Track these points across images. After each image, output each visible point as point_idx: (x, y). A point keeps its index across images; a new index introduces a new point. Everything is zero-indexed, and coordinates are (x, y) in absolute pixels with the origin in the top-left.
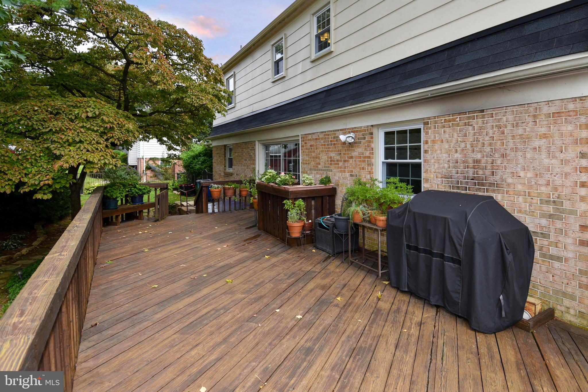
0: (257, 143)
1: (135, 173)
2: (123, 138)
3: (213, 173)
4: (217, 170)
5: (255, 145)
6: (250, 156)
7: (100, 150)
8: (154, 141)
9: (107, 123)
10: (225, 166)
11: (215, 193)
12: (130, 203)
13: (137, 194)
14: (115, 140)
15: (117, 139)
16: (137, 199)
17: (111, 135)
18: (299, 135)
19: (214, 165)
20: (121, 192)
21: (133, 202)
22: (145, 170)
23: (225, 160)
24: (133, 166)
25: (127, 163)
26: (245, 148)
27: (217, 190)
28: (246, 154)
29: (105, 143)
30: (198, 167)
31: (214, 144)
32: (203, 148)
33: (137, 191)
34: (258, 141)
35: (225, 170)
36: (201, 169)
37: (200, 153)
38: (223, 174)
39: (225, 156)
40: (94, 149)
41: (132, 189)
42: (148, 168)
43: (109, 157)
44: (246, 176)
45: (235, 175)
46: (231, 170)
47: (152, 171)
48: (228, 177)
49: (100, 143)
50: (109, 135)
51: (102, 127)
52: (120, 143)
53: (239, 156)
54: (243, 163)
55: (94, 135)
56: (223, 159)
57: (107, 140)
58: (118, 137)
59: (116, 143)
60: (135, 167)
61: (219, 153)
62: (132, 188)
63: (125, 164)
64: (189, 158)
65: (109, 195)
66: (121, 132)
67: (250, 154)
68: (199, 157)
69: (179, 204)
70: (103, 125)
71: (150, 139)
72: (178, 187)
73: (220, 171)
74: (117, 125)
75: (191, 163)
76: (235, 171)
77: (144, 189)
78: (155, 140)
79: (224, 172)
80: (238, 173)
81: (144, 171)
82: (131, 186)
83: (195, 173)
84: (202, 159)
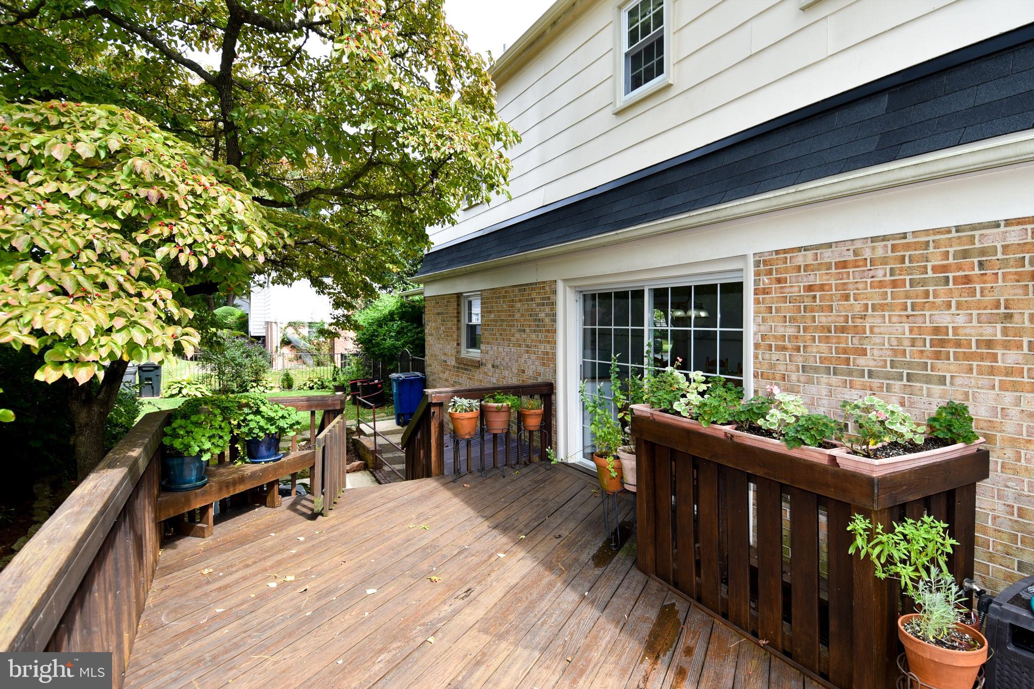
0: (560, 286)
1: (260, 354)
2: (210, 246)
3: (426, 358)
4: (437, 353)
5: (555, 292)
6: (535, 320)
7: (113, 288)
8: (303, 285)
9: (149, 185)
10: (458, 344)
11: (465, 422)
12: (243, 459)
13: (261, 434)
14: (181, 251)
15: (190, 246)
16: (263, 450)
17: (166, 232)
18: (744, 257)
19: (430, 340)
20: (214, 432)
21: (251, 457)
22: (279, 345)
23: (458, 329)
24: (258, 338)
25: (247, 332)
26: (520, 301)
27: (469, 415)
28: (522, 315)
29: (141, 261)
30: (389, 342)
31: (431, 291)
32: (397, 302)
33: (263, 423)
34: (565, 280)
35: (458, 352)
36: (396, 348)
37: (392, 314)
38: (452, 362)
39: (459, 321)
40: (87, 285)
41: (249, 418)
42: (286, 342)
43: (149, 319)
44: (523, 372)
45: (490, 366)
46: (474, 354)
47: (293, 347)
48: (466, 369)
49: (118, 262)
50: (156, 230)
51: (129, 197)
52: (200, 263)
53: (502, 321)
54: (512, 339)
55: (94, 228)
56: (454, 328)
57: (148, 248)
58: (190, 241)
59: (183, 263)
60: (261, 340)
61: (442, 313)
62: (247, 414)
63: (243, 333)
64: (370, 324)
65: (177, 444)
66: (204, 225)
67: (537, 315)
68: (390, 321)
69: (354, 428)
70: (133, 192)
71: (293, 280)
72: (346, 384)
73: (445, 354)
74: (190, 198)
75: (374, 335)
76: (487, 357)
77: (283, 417)
78: (306, 282)
79: (457, 359)
80: (497, 363)
81: (277, 347)
82: (246, 410)
83: (382, 355)
84: (396, 325)
